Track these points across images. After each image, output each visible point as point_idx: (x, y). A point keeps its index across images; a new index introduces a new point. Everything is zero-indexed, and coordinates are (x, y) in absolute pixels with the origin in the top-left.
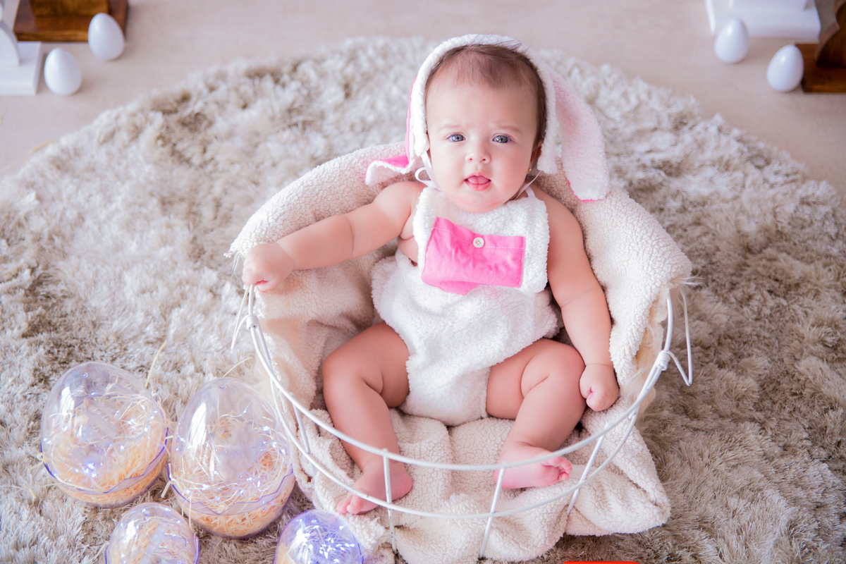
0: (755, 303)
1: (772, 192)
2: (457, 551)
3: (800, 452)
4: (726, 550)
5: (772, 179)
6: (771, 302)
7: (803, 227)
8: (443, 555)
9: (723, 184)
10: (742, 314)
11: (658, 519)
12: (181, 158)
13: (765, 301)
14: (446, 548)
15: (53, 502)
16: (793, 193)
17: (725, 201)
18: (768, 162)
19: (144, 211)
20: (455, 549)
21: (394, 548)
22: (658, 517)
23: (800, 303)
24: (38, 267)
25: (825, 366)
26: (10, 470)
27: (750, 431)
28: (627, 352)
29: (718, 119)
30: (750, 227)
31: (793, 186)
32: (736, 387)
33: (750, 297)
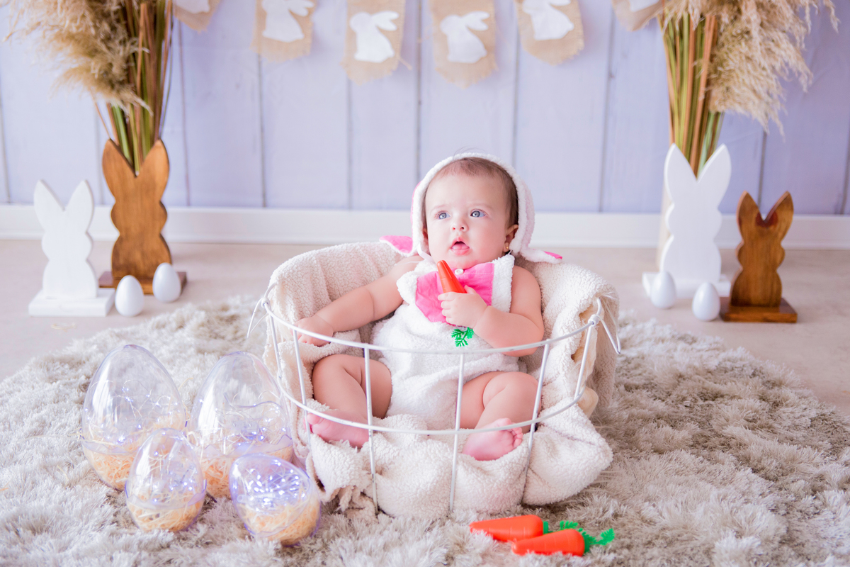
0: (687, 403)
1: (698, 354)
2: (429, 484)
3: (727, 463)
4: (664, 510)
5: (699, 347)
6: (700, 402)
7: (726, 372)
8: (417, 489)
9: (659, 349)
10: (678, 408)
11: (601, 456)
12: (217, 336)
13: (696, 401)
14: (420, 484)
15: (83, 486)
16: (717, 356)
17: (660, 356)
18: (694, 340)
19: (183, 355)
20: (427, 483)
21: (375, 500)
22: (601, 454)
23: (726, 402)
24: (92, 375)
25: (749, 431)
26: (50, 469)
27: (687, 457)
28: (568, 347)
29: (653, 321)
30: (682, 369)
31: (717, 352)
32: (672, 438)
33: (684, 399)
